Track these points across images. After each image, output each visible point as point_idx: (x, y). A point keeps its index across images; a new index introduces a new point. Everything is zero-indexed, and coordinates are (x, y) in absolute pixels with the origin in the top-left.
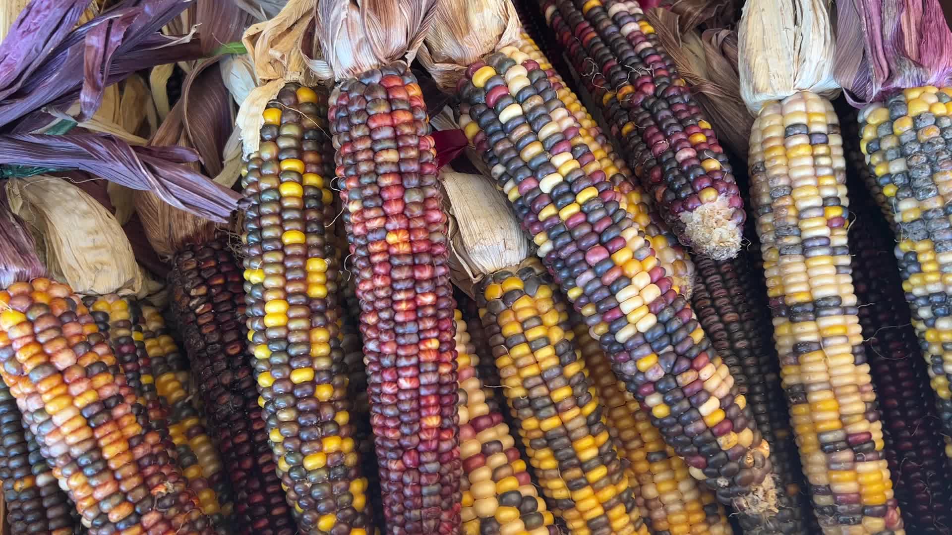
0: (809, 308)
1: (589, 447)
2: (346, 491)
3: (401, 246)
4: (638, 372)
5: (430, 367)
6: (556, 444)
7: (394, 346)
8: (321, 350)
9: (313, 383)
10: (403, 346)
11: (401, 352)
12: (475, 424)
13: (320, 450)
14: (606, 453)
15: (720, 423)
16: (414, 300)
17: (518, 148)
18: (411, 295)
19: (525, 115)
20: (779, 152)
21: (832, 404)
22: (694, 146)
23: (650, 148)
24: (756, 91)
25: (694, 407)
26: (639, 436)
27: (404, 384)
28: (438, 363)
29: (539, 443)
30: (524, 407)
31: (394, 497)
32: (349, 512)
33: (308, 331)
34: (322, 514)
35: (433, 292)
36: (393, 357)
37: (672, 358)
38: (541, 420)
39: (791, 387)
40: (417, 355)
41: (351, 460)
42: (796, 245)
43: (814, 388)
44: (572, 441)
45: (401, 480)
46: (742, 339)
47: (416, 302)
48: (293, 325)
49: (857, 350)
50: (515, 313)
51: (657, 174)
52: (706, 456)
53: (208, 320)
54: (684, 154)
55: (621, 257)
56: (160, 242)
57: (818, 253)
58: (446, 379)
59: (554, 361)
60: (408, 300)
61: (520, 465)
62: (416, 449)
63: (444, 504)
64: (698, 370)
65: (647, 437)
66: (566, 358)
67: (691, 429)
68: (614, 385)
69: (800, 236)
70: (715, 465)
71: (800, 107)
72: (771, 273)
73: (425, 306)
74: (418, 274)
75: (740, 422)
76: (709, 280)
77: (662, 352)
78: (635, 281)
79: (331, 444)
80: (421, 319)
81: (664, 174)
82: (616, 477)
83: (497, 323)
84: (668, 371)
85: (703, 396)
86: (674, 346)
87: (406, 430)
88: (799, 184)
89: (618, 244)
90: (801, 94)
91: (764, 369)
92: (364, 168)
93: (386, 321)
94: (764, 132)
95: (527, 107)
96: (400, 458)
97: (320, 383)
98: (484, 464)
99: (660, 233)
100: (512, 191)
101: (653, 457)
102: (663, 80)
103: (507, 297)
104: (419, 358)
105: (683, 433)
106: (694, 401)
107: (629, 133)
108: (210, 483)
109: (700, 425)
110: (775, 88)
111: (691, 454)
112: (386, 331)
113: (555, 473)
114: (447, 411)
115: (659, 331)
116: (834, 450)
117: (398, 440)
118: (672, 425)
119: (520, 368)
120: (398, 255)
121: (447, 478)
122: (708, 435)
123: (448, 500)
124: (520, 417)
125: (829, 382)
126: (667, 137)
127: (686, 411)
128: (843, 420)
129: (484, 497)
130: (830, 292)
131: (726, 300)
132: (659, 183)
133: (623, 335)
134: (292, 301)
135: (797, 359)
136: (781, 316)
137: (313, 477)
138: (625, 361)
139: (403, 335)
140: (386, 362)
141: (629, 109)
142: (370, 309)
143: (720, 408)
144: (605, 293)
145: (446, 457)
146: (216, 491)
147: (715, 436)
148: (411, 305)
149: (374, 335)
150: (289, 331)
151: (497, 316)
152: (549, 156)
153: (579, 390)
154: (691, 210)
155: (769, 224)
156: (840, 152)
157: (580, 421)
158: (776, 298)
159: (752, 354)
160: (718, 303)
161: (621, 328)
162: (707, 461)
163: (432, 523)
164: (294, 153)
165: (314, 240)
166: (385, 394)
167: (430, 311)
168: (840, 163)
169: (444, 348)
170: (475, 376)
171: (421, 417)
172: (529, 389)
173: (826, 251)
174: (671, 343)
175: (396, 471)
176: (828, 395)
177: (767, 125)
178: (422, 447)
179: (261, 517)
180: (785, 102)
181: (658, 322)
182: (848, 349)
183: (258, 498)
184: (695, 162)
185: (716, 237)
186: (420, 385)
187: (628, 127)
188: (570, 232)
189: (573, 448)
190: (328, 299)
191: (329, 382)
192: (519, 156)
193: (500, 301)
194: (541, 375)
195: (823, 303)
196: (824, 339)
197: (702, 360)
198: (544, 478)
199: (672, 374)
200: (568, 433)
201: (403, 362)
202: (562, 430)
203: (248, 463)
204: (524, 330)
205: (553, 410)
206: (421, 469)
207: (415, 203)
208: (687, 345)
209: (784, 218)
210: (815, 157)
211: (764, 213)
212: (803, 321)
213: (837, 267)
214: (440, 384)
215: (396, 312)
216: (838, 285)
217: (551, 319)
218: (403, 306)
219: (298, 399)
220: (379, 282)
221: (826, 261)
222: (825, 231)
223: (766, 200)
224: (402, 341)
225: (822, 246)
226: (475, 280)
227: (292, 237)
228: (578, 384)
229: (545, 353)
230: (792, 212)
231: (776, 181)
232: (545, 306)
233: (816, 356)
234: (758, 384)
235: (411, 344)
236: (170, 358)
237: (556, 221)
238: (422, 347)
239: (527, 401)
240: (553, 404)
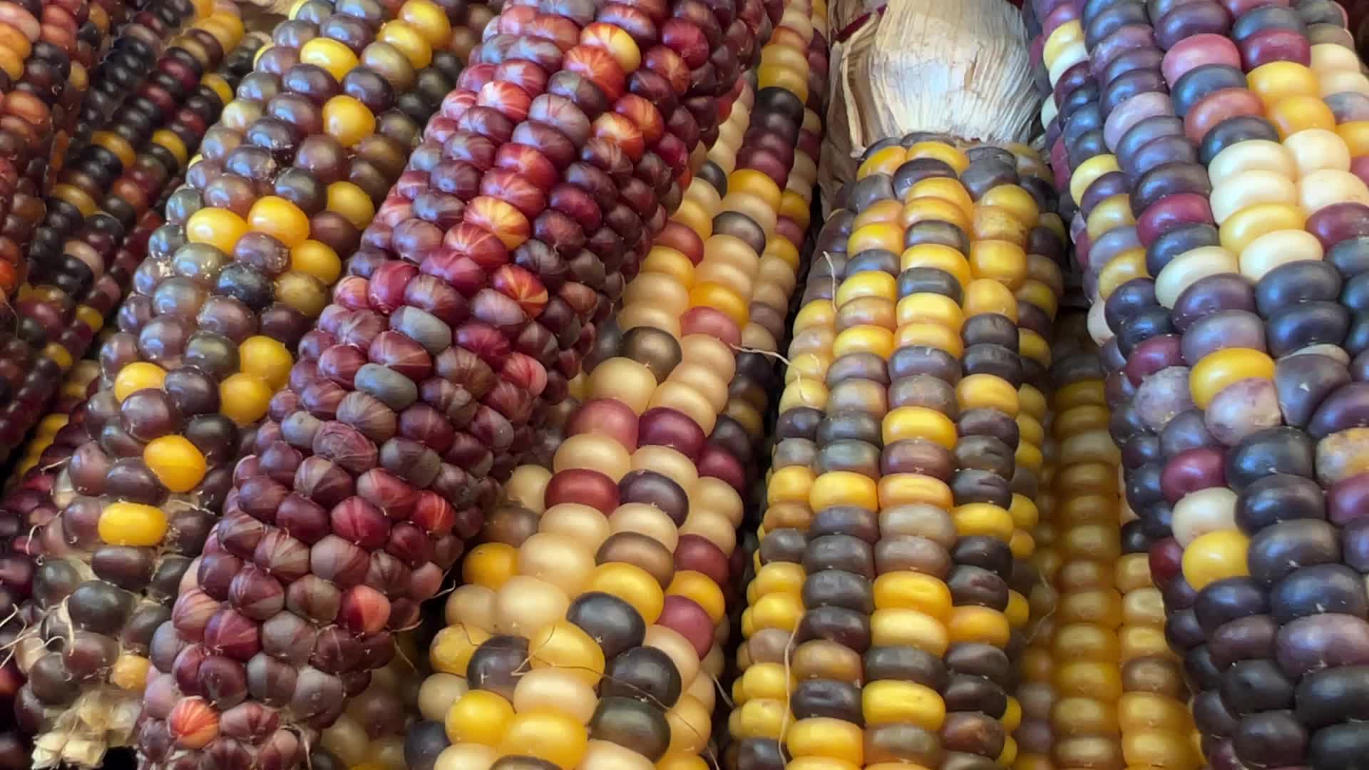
1: (921, 607)
2: (233, 339)
4: (1187, 407)
6: (826, 551)
7: (529, 15)
9: (337, 84)
13: (242, 210)
14: (968, 670)
27: (492, 96)
28: (606, 99)
29: (787, 543)
30: (800, 434)
32: (200, 389)
34: (139, 355)
38: (820, 474)
40: (564, 48)
44: (877, 562)
50: (905, 204)
55: (1277, 77)
59: (941, 339)
61: (703, 592)
62: (414, 262)
66: (985, 357)
77: (1294, 354)
78: (1293, 140)
84: (1297, 413)
87: (426, 208)
97: (351, 95)
98: (606, 507)
103: (906, 172)
104: (563, 59)
105: (1270, 651)
113: (781, 641)
115: (1316, 279)
117: (394, 230)
118: (1238, 615)
119: (841, 328)
124: (777, 461)
127: (1312, 562)
133: (1182, 272)
137: (184, 259)
138: (1157, 368)
144: (1179, 150)
151: (859, 214)
153: (975, 447)
157: (929, 525)
161: (1186, 250)
169: (645, 82)
171: (477, 189)
172: (833, 387)
175: (343, 304)
178: (430, 263)
181: (1325, 260)
186: (526, 116)
189: (869, 584)
191: (374, 109)
193: (885, 180)
194: (886, 356)
199: (1306, 424)
200: (874, 536)
202: (864, 520)
204: (907, 245)
205: (866, 455)
206: (393, 315)
214: (576, 147)
217: (996, 259)
219: (282, 92)
226: (860, 151)
228: (981, 432)
232: (996, 226)
235: (567, 19)
238: (588, 36)
239: (813, 420)
240: (877, 441)
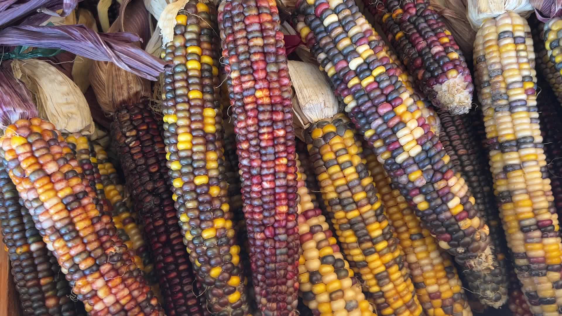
0: (514, 143)
1: (377, 229)
2: (228, 252)
3: (265, 99)
4: (409, 181)
5: (282, 175)
6: (356, 226)
7: (260, 162)
8: (213, 165)
9: (208, 185)
10: (266, 162)
11: (264, 166)
12: (306, 215)
13: (212, 227)
14: (387, 233)
15: (460, 213)
16: (272, 133)
17: (335, 42)
18: (270, 130)
19: (340, 21)
20: (495, 48)
21: (528, 203)
22: (443, 45)
23: (414, 46)
24: (480, 11)
25: (445, 203)
26: (405, 224)
27: (266, 185)
28: (286, 173)
29: (345, 226)
30: (336, 204)
31: (259, 256)
32: (229, 266)
33: (205, 152)
34: (213, 266)
35: (284, 128)
36: (258, 169)
37: (431, 173)
38: (347, 212)
39: (502, 193)
40: (274, 167)
41: (231, 233)
42: (505, 105)
43: (517, 193)
44: (366, 225)
45: (263, 245)
46: (469, 165)
47: (273, 135)
48: (195, 149)
49: (543, 169)
50: (331, 147)
51: (419, 62)
52: (451, 233)
53: (138, 151)
54: (437, 49)
55: (400, 110)
56: (106, 104)
57: (520, 109)
58: (291, 183)
59: (355, 176)
60: (269, 133)
61: (333, 241)
62: (273, 226)
63: (290, 260)
64: (447, 180)
65: (411, 224)
66: (363, 175)
67: (442, 216)
68: (390, 193)
69: (508, 99)
70: (456, 239)
71: (508, 21)
72: (489, 123)
73: (279, 137)
74: (274, 117)
75: (472, 213)
76: (448, 130)
77: (424, 169)
78: (409, 124)
79: (219, 223)
80: (277, 145)
81: (423, 62)
82: (393, 248)
83: (319, 153)
84: (429, 181)
85: (450, 196)
86: (432, 165)
87: (266, 214)
88: (507, 68)
89: (398, 102)
90: (508, 14)
91: (482, 184)
92: (241, 49)
93: (254, 146)
94: (485, 36)
95: (341, 16)
96: (263, 232)
97: (212, 185)
98: (312, 238)
99: (420, 99)
100: (330, 69)
101: (414, 237)
102: (421, 6)
103: (326, 137)
104: (275, 170)
105: (437, 219)
106: (444, 199)
107: (400, 38)
108: (138, 252)
109: (448, 214)
110: (492, 10)
111: (442, 233)
112: (255, 152)
113: (356, 245)
114: (291, 203)
115: (423, 156)
116: (530, 231)
117: (262, 220)
118: (430, 215)
119: (334, 180)
120: (262, 105)
121: (291, 244)
122: (453, 220)
123: (292, 258)
124: (334, 211)
125: (526, 189)
126: (425, 39)
127: (440, 205)
128: (535, 212)
129: (312, 259)
130: (527, 133)
131: (459, 142)
132: (419, 68)
133: (400, 159)
134: (195, 134)
135: (506, 175)
136: (495, 149)
137: (208, 243)
138: (401, 175)
139: (265, 155)
140: (254, 172)
141: (400, 23)
142: (244, 139)
143: (460, 203)
144: (390, 132)
145: (291, 231)
146: (141, 257)
147: (457, 221)
148: (270, 136)
149: (246, 156)
150: (193, 152)
151: (319, 148)
152: (355, 47)
153: (370, 194)
154: (441, 83)
155: (487, 93)
156: (532, 49)
157: (371, 213)
158: (493, 138)
159: (475, 175)
160: (454, 143)
161: (399, 154)
162: (451, 237)
163: (282, 272)
164: (195, 43)
165: (208, 97)
166: (253, 192)
167: (282, 140)
168: (532, 56)
169: (290, 164)
170: (304, 186)
171: (276, 206)
172: (339, 193)
173: (524, 109)
174: (430, 163)
175: (260, 239)
176: (526, 197)
177: (487, 32)
178: (276, 225)
179: (172, 271)
180: (498, 19)
181: (423, 150)
182: (538, 169)
183: (170, 259)
184: (443, 54)
185: (457, 99)
186: (276, 186)
187: (400, 34)
188: (368, 94)
189: (366, 230)
190: (216, 134)
191: (218, 185)
192: (335, 47)
193: (321, 139)
194: (347, 184)
195: (522, 141)
196: (523, 162)
197: (449, 174)
198: (348, 249)
199: (431, 182)
200: (363, 220)
201: (265, 172)
202: (360, 219)
203: (163, 238)
204: (337, 157)
205: (354, 206)
206: (276, 238)
207: (273, 72)
208: (440, 165)
209: (498, 88)
210: (517, 51)
211: (484, 87)
212: (510, 152)
213: (531, 119)
214: (287, 186)
215: (261, 140)
216: (532, 130)
217: (354, 150)
218: (266, 137)
219: (198, 195)
220: (250, 122)
221: (524, 115)
222: (524, 97)
223: (486, 78)
224: (264, 158)
225: (522, 106)
226: (305, 127)
227: (195, 94)
228: (370, 190)
229: (351, 170)
230: (503, 85)
231: (492, 66)
232: (350, 143)
233: (519, 173)
234: (479, 192)
235: (270, 161)
236: (111, 177)
237: (359, 88)
238: (277, 162)
239: (338, 201)
240: (354, 202)
